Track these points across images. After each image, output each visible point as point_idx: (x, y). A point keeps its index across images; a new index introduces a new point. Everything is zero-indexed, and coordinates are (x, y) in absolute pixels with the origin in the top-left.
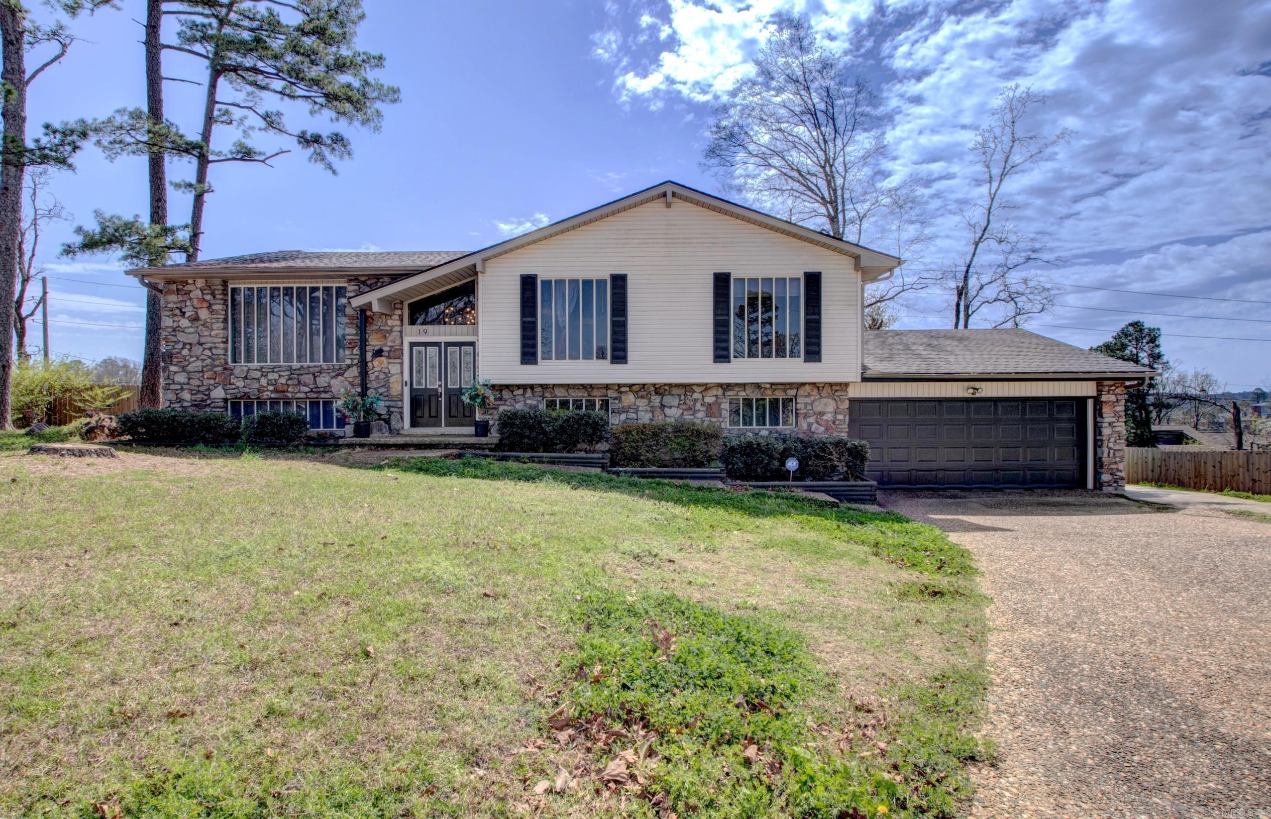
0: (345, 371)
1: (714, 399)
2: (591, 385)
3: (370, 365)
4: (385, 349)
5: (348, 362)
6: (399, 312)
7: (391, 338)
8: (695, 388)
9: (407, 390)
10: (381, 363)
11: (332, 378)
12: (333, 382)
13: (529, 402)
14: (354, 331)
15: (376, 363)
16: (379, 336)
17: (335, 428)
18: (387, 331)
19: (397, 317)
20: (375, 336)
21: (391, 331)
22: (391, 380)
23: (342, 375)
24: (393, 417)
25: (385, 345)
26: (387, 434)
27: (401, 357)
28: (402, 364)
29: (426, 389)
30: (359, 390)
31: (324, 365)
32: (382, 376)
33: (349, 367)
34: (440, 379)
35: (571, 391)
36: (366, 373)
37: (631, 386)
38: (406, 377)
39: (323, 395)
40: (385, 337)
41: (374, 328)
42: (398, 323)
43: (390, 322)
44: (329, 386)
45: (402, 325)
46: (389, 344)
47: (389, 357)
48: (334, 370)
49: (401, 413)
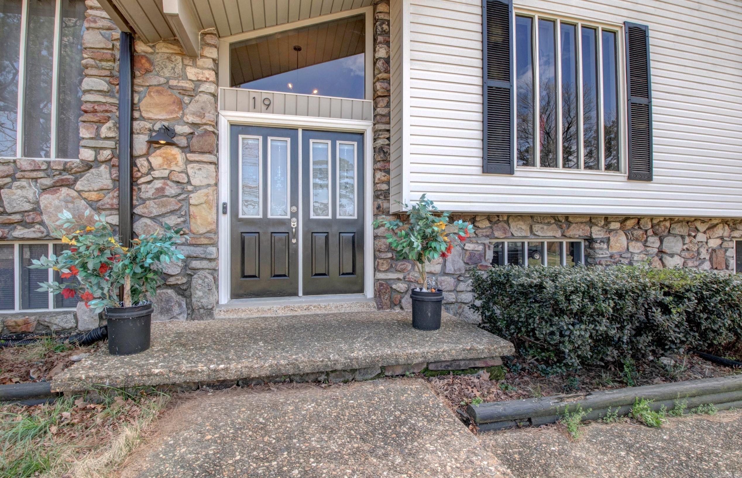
0: (79, 174)
1: (719, 241)
2: (567, 217)
3: (142, 163)
4: (180, 129)
5: (87, 154)
6: (212, 53)
7: (192, 107)
8: (698, 225)
9: (225, 221)
10: (168, 160)
11: (45, 190)
12: (46, 200)
13: (469, 246)
14: (103, 85)
15: (156, 160)
16: (165, 99)
17: (51, 308)
18: (184, 91)
19: (209, 63)
20: (157, 99)
21: (192, 93)
22: (194, 198)
23: (70, 185)
24: (196, 281)
25: (180, 120)
26: (182, 318)
27: (214, 150)
28: (216, 164)
29: (265, 222)
30: (114, 219)
31: (25, 163)
32: (172, 190)
33: (88, 166)
34: (294, 202)
35: (536, 228)
36: (133, 181)
37: (624, 219)
38: (225, 196)
39: (19, 232)
40: (181, 105)
41: (154, 80)
42: (211, 75)
43: (192, 73)
44: (37, 209)
45: (217, 83)
46: (190, 119)
47: (186, 149)
48: (48, 171)
49: (214, 271)
